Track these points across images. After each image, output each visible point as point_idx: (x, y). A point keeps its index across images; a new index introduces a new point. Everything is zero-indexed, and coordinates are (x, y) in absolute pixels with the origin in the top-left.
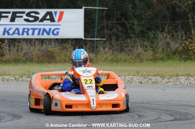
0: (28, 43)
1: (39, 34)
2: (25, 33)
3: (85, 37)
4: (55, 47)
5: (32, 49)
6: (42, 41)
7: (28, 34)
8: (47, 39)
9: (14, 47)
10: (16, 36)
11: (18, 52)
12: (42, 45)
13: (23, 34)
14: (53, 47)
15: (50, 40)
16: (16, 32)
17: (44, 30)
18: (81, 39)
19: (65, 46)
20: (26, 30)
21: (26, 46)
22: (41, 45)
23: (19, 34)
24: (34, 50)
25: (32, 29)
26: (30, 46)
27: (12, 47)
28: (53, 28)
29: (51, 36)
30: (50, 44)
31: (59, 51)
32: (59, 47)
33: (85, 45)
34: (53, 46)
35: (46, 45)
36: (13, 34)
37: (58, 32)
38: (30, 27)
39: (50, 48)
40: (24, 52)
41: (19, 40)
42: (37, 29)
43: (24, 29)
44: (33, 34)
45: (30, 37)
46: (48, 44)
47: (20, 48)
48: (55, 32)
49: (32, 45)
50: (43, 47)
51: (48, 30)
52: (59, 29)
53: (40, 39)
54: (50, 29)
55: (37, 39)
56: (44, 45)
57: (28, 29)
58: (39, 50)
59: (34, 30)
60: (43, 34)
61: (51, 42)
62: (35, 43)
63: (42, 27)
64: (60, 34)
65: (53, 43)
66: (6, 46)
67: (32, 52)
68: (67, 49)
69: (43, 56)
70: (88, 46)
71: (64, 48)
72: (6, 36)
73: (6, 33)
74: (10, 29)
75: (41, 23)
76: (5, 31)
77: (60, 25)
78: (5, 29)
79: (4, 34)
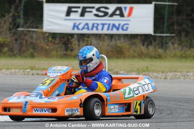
0: (98, 38)
1: (108, 29)
3: (155, 32)
4: (125, 42)
5: (101, 44)
6: (111, 36)
7: (97, 29)
8: (116, 35)
9: (83, 42)
10: (85, 31)
12: (111, 40)
13: (92, 29)
14: (121, 43)
15: (119, 35)
16: (86, 27)
17: (114, 25)
18: (151, 35)
19: (134, 41)
20: (96, 25)
21: (95, 41)
22: (110, 40)
23: (88, 29)
24: (103, 45)
25: (101, 24)
26: (99, 41)
27: (81, 42)
28: (122, 23)
29: (121, 32)
30: (119, 39)
31: (128, 46)
32: (128, 42)
33: (155, 41)
34: (122, 41)
35: (115, 40)
37: (127, 28)
38: (99, 22)
39: (119, 43)
41: (88, 36)
43: (93, 24)
44: (102, 29)
45: (100, 32)
46: (117, 39)
48: (125, 28)
49: (101, 40)
50: (112, 43)
51: (117, 25)
52: (128, 24)
53: (109, 34)
54: (119, 25)
55: (106, 35)
56: (113, 40)
57: (98, 25)
58: (108, 45)
59: (103, 25)
60: (112, 29)
61: (120, 37)
62: (104, 38)
63: (112, 22)
65: (122, 38)
66: (75, 41)
67: (101, 47)
68: (136, 44)
69: (112, 51)
70: (157, 42)
71: (133, 44)
72: (76, 31)
73: (76, 29)
74: (80, 24)
75: (111, 18)
76: (75, 26)
77: (129, 20)
78: (75, 24)
79: (73, 29)
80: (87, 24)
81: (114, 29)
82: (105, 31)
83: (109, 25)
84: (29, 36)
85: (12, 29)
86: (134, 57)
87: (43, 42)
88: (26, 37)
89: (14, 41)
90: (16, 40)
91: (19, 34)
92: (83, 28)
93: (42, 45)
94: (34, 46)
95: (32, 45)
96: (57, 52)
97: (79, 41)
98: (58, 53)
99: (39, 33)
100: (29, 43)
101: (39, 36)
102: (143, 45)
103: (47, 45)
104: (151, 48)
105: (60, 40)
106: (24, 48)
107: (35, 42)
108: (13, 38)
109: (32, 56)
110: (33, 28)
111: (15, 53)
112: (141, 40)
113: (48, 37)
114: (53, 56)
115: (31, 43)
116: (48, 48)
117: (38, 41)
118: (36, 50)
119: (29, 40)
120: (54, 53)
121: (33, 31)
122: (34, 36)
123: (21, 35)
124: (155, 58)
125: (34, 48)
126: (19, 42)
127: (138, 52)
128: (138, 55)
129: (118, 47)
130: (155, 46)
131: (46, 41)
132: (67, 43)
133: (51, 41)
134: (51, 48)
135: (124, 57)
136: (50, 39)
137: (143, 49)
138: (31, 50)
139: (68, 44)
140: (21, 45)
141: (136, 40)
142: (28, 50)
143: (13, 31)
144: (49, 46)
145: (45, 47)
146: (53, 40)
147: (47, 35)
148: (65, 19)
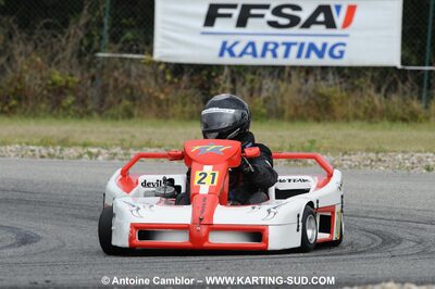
0: (276, 73)
1: (299, 56)
2: (269, 54)
3: (403, 63)
4: (336, 84)
5: (282, 89)
6: (309, 70)
7: (275, 55)
8: (317, 67)
9: (244, 84)
10: (248, 60)
11: (251, 95)
12: (306, 81)
13: (263, 55)
14: (331, 86)
15: (324, 69)
16: (250, 50)
17: (312, 47)
18: (395, 68)
19: (357, 82)
20: (271, 46)
21: (270, 83)
22: (302, 81)
23: (254, 54)
24: (286, 91)
25: (284, 44)
26: (280, 82)
27: (239, 85)
28: (331, 42)
29: (327, 61)
30: (323, 78)
31: (344, 94)
32: (344, 85)
33: (403, 82)
34: (331, 82)
35: (316, 80)
36: (241, 55)
37: (342, 53)
38: (279, 40)
39: (323, 88)
40: (264, 94)
41: (254, 69)
42: (295, 44)
43: (266, 44)
44: (286, 55)
45: (280, 61)
46: (319, 78)
47: (257, 86)
48: (336, 52)
49: (283, 80)
50: (308, 85)
51: (319, 47)
52: (344, 44)
53: (301, 67)
54: (325, 45)
55: (293, 67)
56: (311, 81)
57: (276, 45)
58: (300, 91)
59: (288, 45)
60: (308, 56)
61: (327, 73)
62: (290, 75)
63: (307, 40)
64: (346, 56)
65: (330, 76)
66: (225, 82)
67: (282, 96)
68: (361, 89)
69: (307, 104)
70: (408, 84)
71: (354, 89)
72: (227, 60)
73: (226, 54)
74: (236, 43)
75: (305, 31)
76: (225, 49)
77: (346, 36)
78: (225, 43)
79: (221, 54)
80: (252, 44)
81: (313, 54)
82: (292, 60)
83: (302, 45)
84: (121, 70)
85: (85, 55)
86: (356, 117)
87: (153, 83)
88: (116, 74)
89: (89, 82)
90: (93, 78)
91: (99, 66)
92: (243, 53)
93: (151, 91)
94: (132, 93)
95: (128, 91)
96: (184, 105)
97: (233, 81)
98: (187, 109)
99: (145, 63)
100: (121, 86)
101: (144, 72)
102: (378, 90)
103: (162, 91)
104: (395, 98)
105: (192, 81)
106: (110, 97)
107: (136, 83)
108: (86, 75)
109: (129, 115)
110: (130, 51)
111: (90, 107)
112: (373, 79)
113: (164, 72)
114: (174, 116)
115: (127, 86)
116: (162, 96)
117: (143, 82)
118: (138, 102)
119: (121, 79)
120: (177, 108)
121: (132, 59)
122: (133, 69)
123: (103, 67)
124: (404, 120)
125: (133, 98)
126: (99, 83)
127: (366, 108)
128: (365, 113)
129: (322, 95)
130: (405, 93)
131: (160, 80)
132: (206, 86)
133: (171, 83)
134: (170, 96)
135: (334, 119)
136: (168, 77)
137: (377, 99)
138: (126, 103)
139: (209, 89)
140: (105, 89)
141: (362, 79)
142: (120, 101)
143: (87, 58)
144: (167, 94)
145: (156, 94)
146: (176, 80)
147: (162, 67)
148: (203, 33)
